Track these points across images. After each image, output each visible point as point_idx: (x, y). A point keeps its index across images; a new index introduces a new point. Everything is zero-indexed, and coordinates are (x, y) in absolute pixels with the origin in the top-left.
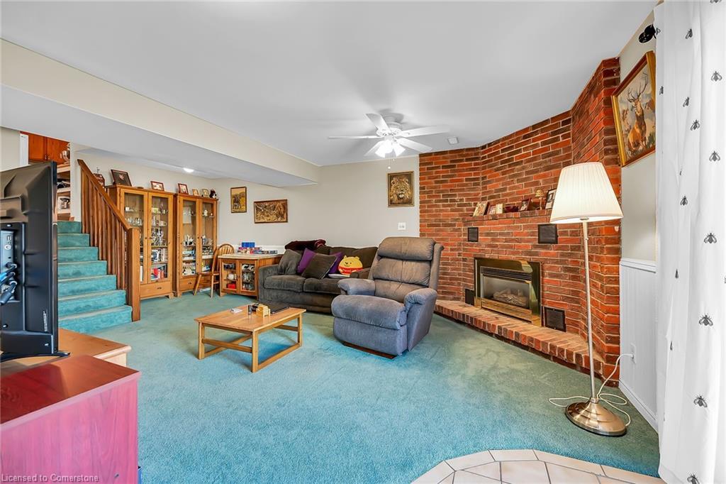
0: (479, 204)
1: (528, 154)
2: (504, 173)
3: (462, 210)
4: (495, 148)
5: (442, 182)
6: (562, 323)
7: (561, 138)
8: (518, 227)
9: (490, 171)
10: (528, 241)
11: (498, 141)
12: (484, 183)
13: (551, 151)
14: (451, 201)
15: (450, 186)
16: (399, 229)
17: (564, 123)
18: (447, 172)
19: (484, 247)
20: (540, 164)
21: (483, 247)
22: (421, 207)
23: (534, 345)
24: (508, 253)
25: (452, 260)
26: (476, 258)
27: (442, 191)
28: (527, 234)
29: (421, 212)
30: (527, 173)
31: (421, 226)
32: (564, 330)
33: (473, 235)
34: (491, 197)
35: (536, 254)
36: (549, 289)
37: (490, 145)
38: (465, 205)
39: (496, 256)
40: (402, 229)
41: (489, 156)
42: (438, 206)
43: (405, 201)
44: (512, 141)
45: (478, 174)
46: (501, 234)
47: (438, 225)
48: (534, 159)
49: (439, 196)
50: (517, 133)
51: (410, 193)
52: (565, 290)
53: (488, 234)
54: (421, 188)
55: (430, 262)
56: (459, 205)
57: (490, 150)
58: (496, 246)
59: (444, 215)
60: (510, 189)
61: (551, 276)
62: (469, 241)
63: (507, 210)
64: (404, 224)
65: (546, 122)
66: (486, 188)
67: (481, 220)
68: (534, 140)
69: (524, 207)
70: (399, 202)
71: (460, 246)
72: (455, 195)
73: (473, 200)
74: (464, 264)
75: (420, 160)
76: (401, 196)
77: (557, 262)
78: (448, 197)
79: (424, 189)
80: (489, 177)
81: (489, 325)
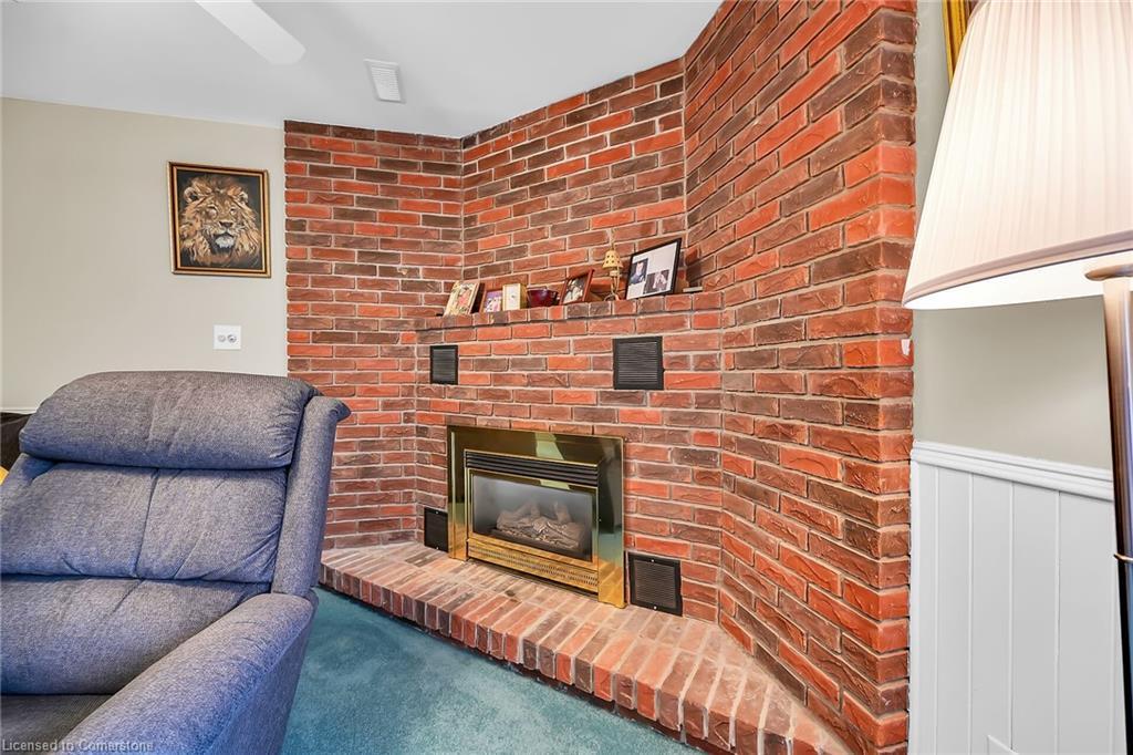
0: (458, 286)
1: (579, 165)
2: (519, 211)
3: (413, 300)
4: (499, 145)
5: (358, 215)
6: (673, 593)
7: (657, 126)
8: (562, 345)
9: (486, 205)
10: (588, 382)
11: (505, 127)
12: (470, 235)
13: (634, 157)
14: (385, 271)
15: (382, 231)
16: (218, 345)
17: (666, 89)
18: (374, 189)
19: (472, 400)
20: (607, 190)
21: (471, 396)
22: (290, 281)
23: (633, 701)
24: (534, 412)
25: (389, 433)
26: (451, 428)
27: (358, 243)
28: (584, 365)
29: (291, 296)
30: (578, 211)
31: (291, 338)
32: (678, 611)
33: (444, 366)
34: (488, 271)
35: (609, 416)
36: (643, 506)
37: (484, 135)
38: (421, 286)
39: (503, 422)
40: (227, 345)
41: (483, 165)
42: (346, 283)
43: (237, 260)
44: (541, 130)
45: (455, 209)
46: (515, 364)
47: (348, 338)
48: (594, 176)
49: (350, 255)
50: (554, 108)
51: (254, 235)
52: (681, 509)
53: (483, 364)
54: (290, 225)
55: (288, 471)
56: (406, 286)
57: (485, 149)
58: (505, 396)
59: (364, 311)
60: (536, 250)
61: (647, 472)
62: (432, 382)
63: (534, 299)
64: (236, 331)
65: (623, 83)
66: (473, 246)
67: (464, 326)
68: (594, 129)
69: (576, 293)
70: (217, 259)
71: (410, 394)
72: (395, 258)
73: (440, 274)
74: (420, 443)
75: (288, 141)
76: (222, 242)
77: (661, 437)
78: (375, 262)
79: (302, 228)
80: (484, 218)
81: (496, 636)
